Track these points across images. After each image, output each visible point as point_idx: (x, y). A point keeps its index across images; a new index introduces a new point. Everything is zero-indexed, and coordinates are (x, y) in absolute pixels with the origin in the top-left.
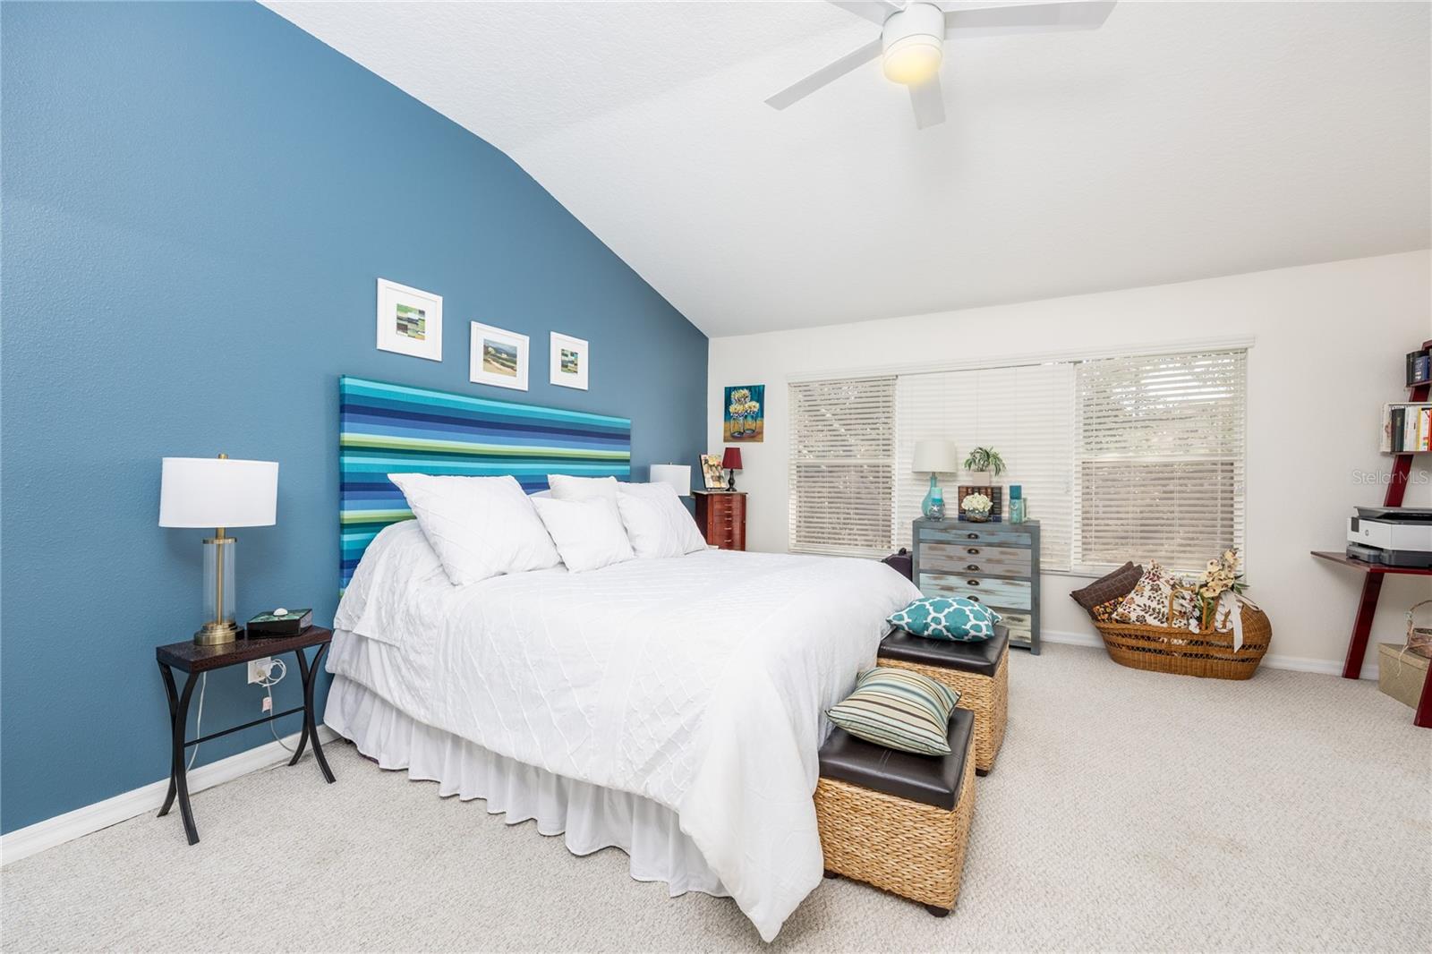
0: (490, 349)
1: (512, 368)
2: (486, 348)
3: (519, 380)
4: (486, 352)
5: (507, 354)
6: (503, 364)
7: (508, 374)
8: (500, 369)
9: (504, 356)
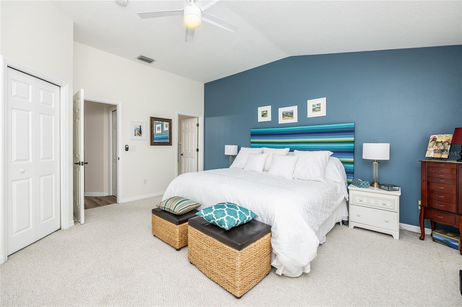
0: (284, 114)
1: (292, 117)
2: (283, 114)
3: (295, 119)
4: (283, 115)
5: (290, 113)
6: (289, 117)
7: (291, 119)
8: (288, 118)
9: (289, 114)
